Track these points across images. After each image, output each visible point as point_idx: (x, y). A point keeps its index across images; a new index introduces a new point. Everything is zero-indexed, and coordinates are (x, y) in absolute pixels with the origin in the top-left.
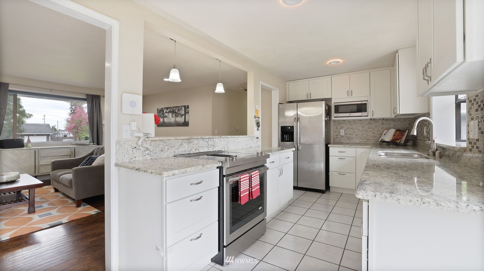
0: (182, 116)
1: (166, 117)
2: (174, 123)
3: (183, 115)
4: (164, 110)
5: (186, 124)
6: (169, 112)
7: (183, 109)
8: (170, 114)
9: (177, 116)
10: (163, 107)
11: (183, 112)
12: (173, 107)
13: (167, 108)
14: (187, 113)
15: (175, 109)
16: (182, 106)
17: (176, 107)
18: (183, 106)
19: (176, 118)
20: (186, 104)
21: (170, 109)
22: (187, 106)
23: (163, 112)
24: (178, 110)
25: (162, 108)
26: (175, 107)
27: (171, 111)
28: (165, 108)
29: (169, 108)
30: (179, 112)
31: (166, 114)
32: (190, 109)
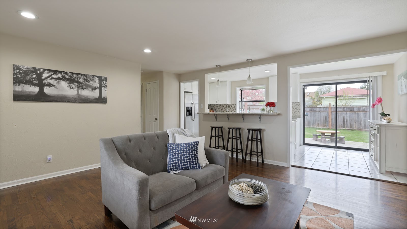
0: (94, 89)
1: (50, 85)
2: (76, 97)
3: (97, 89)
4: (43, 73)
5: (101, 100)
6: (59, 79)
7: (97, 80)
8: (64, 84)
9: (82, 88)
10: (40, 65)
11: (97, 84)
12: (73, 73)
13: (55, 72)
14: (104, 87)
15: (78, 78)
16: (93, 76)
17: (79, 74)
18: (97, 77)
19: (80, 91)
20: (103, 75)
21: (63, 74)
22: (104, 77)
23: (40, 75)
24: (84, 79)
25: (35, 68)
26: (77, 74)
27: (66, 78)
28: (45, 70)
29: (60, 72)
30: (87, 83)
31: (51, 82)
32: (109, 83)
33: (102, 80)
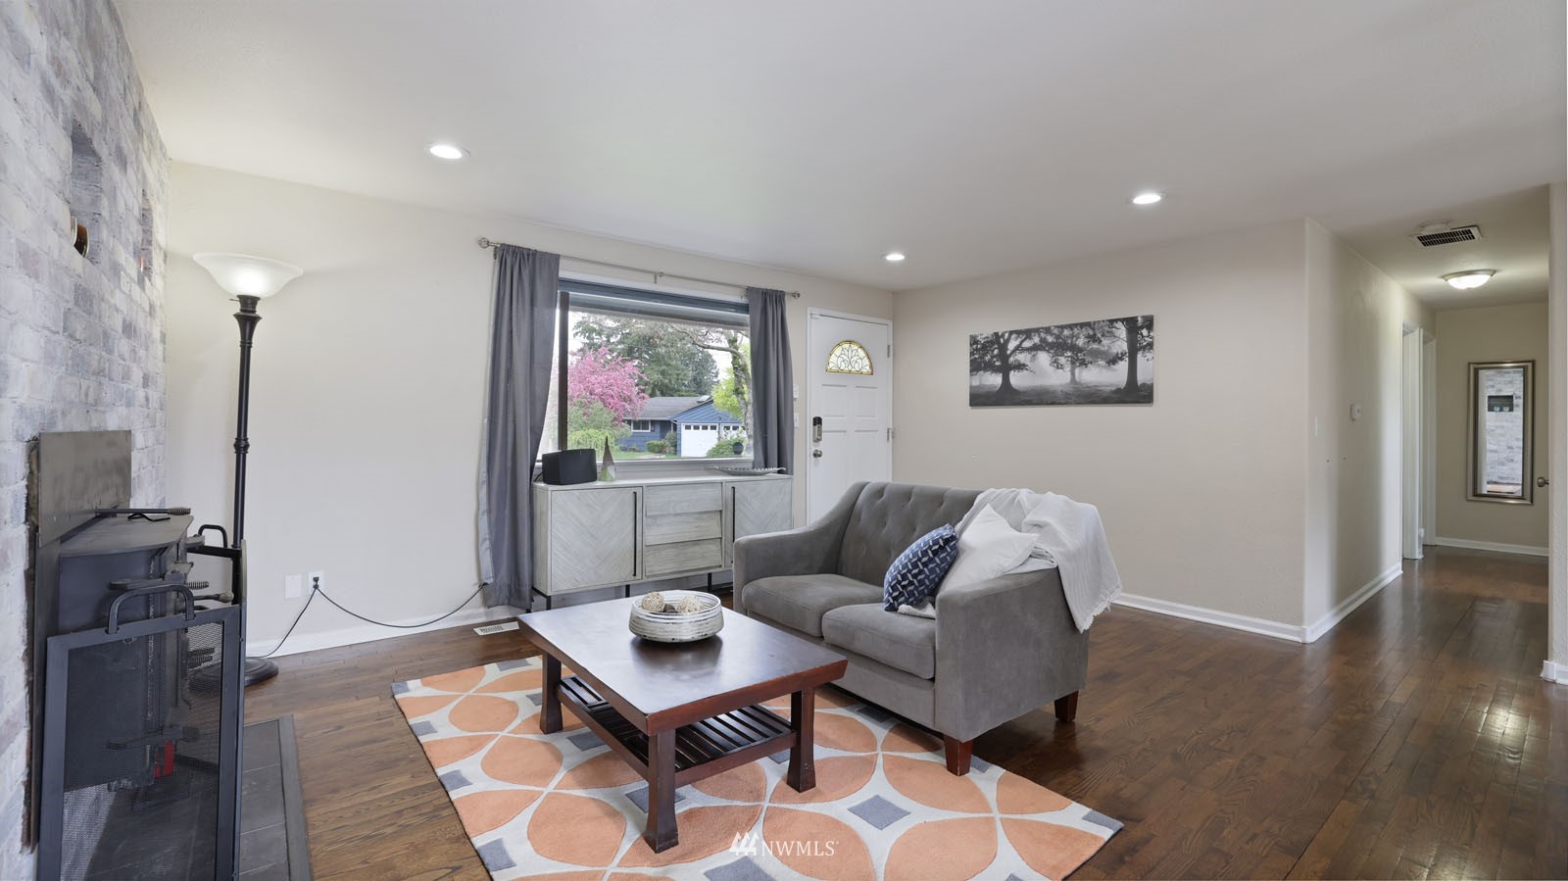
0: (1113, 360)
1: (1020, 367)
2: (1069, 389)
3: (1121, 359)
4: (1007, 342)
5: (1137, 393)
6: (1035, 348)
7: (1122, 331)
8: (1044, 358)
9: (1083, 363)
10: (1002, 328)
11: (1121, 345)
12: (1062, 327)
13: (1028, 333)
14: (1144, 348)
15: (1072, 336)
16: (1112, 321)
17: (1076, 325)
18: (1122, 320)
19: (1077, 371)
20: (1139, 312)
21: (1042, 335)
22: (1143, 317)
23: (1003, 347)
24: (1088, 336)
25: (996, 334)
26: (1071, 327)
27: (1048, 344)
28: (1011, 333)
29: (1037, 331)
30: (1095, 346)
31: (1022, 357)
32: (1159, 333)
33: (1139, 330)
